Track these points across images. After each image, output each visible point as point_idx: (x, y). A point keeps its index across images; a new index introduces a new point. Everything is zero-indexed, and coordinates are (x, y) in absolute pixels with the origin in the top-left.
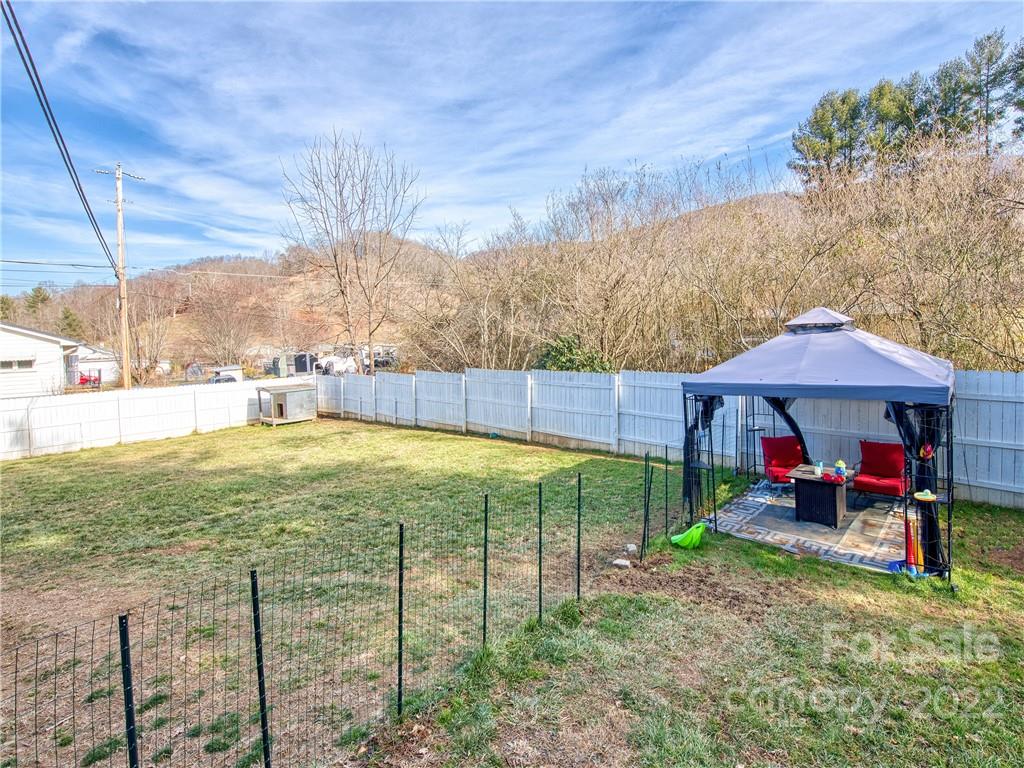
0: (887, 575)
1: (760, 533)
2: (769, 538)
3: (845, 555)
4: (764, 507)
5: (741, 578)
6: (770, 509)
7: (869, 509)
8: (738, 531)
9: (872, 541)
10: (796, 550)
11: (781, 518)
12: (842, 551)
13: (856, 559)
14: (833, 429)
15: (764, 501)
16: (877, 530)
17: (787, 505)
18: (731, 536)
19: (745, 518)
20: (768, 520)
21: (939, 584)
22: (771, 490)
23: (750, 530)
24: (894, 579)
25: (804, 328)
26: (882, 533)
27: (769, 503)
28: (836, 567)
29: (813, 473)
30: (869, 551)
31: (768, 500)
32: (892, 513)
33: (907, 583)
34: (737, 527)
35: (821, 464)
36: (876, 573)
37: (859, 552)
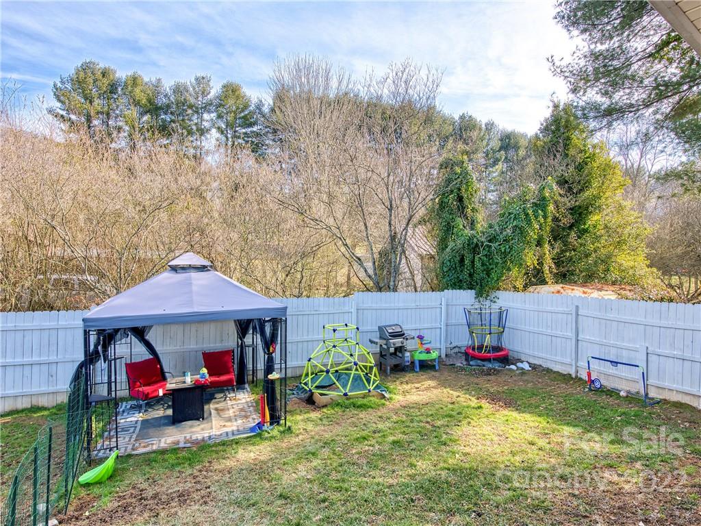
0: (254, 435)
1: (152, 444)
2: (163, 445)
3: (221, 435)
4: (139, 424)
5: (171, 481)
6: (145, 422)
7: (214, 401)
8: (133, 449)
9: (229, 420)
10: (189, 445)
11: (159, 426)
12: (218, 433)
13: (230, 434)
14: (178, 347)
15: (136, 419)
16: (227, 412)
17: (157, 416)
18: (132, 455)
19: (131, 438)
20: (151, 431)
21: (281, 429)
22: (138, 408)
23: (142, 445)
24: (259, 435)
25: (184, 269)
26: (231, 413)
27: (140, 419)
28: (223, 444)
29: (184, 382)
30: (232, 427)
31: (138, 417)
32: (228, 399)
33: (266, 435)
34: (130, 447)
35: (189, 374)
36: (248, 437)
37: (229, 429)
